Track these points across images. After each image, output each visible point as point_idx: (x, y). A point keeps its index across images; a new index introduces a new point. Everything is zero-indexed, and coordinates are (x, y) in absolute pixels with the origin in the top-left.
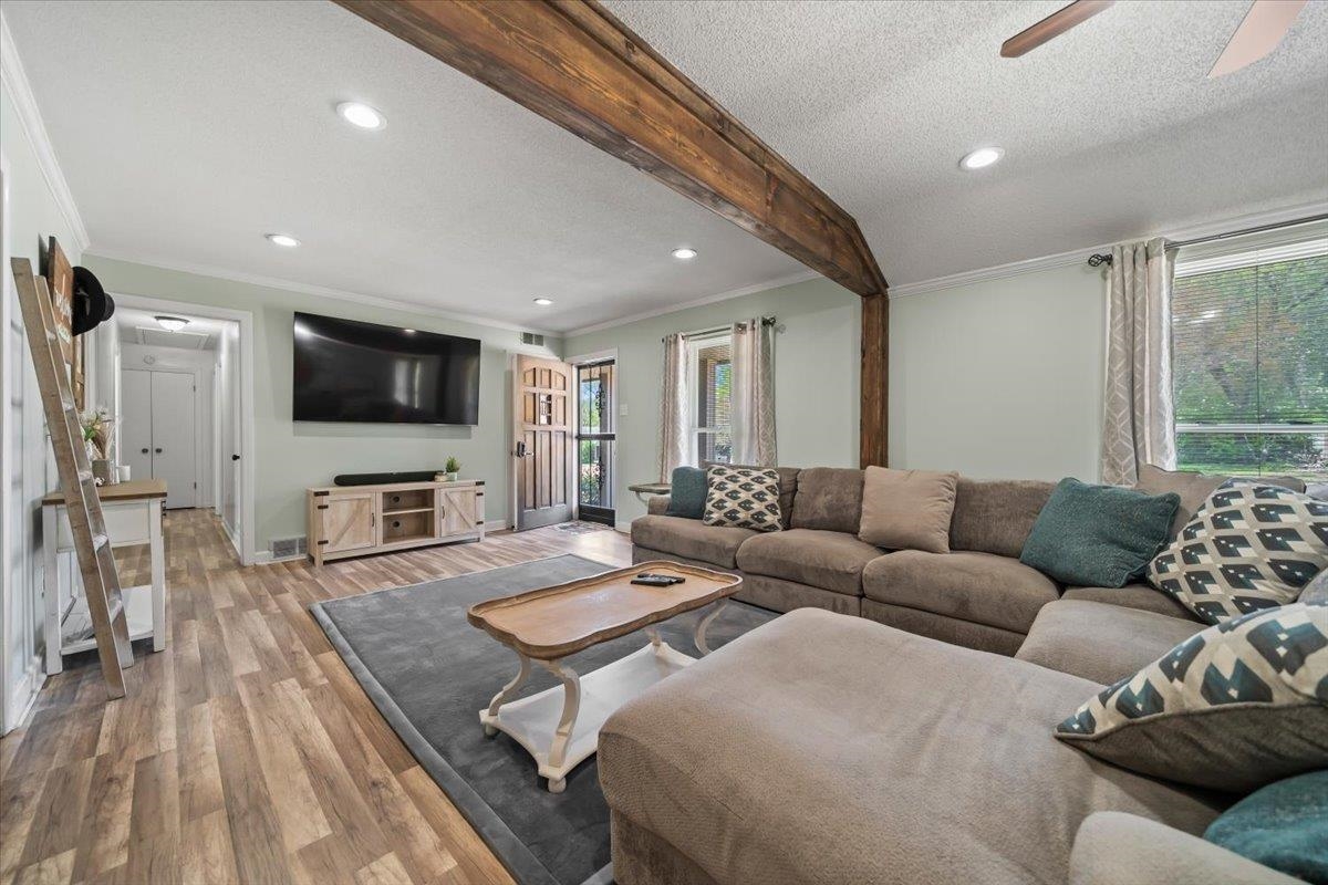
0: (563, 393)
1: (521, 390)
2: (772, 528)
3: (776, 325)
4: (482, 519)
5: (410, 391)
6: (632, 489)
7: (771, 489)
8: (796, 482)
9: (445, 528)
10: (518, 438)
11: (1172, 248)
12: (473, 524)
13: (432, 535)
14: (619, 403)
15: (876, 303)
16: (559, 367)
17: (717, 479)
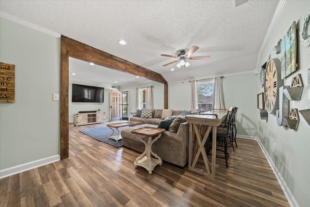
0: (119, 97)
1: (112, 96)
2: (151, 118)
3: (153, 87)
4: (105, 119)
5: (88, 96)
6: (131, 113)
7: (151, 113)
8: (155, 111)
9: (98, 120)
10: (111, 105)
11: (197, 81)
12: (103, 120)
13: (96, 122)
14: (129, 99)
15: (166, 85)
16: (118, 92)
17: (143, 111)
